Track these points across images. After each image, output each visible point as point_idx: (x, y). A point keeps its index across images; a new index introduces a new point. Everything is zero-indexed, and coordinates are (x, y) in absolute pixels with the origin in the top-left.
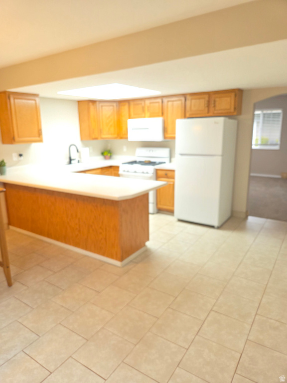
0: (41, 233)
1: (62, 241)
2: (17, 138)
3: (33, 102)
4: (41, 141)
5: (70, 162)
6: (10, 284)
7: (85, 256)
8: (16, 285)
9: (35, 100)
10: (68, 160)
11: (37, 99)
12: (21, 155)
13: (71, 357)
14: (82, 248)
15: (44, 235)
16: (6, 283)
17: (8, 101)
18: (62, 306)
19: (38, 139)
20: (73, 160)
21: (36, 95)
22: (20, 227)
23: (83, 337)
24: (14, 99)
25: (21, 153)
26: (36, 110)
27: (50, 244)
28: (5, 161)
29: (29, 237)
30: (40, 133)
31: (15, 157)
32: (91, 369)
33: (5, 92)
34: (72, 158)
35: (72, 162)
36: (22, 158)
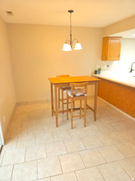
0: (110, 103)
1: (120, 109)
2: (108, 58)
3: (119, 41)
4: (119, 60)
5: (131, 72)
6: (95, 120)
7: (131, 119)
8: (97, 121)
9: (120, 40)
10: (130, 70)
11: (121, 39)
12: (108, 66)
13: (117, 161)
14: (130, 115)
15: (112, 104)
16: (93, 119)
17: (108, 41)
18: (116, 138)
19: (117, 59)
20: (133, 70)
21: (121, 37)
22: (102, 98)
23: (124, 156)
24: (111, 40)
25: (108, 65)
26: (119, 45)
27: (114, 109)
28: (101, 68)
29: (105, 103)
30: (119, 56)
31: (105, 67)
32: (126, 172)
33: (107, 37)
34: (133, 69)
35: (132, 71)
36: (108, 67)
